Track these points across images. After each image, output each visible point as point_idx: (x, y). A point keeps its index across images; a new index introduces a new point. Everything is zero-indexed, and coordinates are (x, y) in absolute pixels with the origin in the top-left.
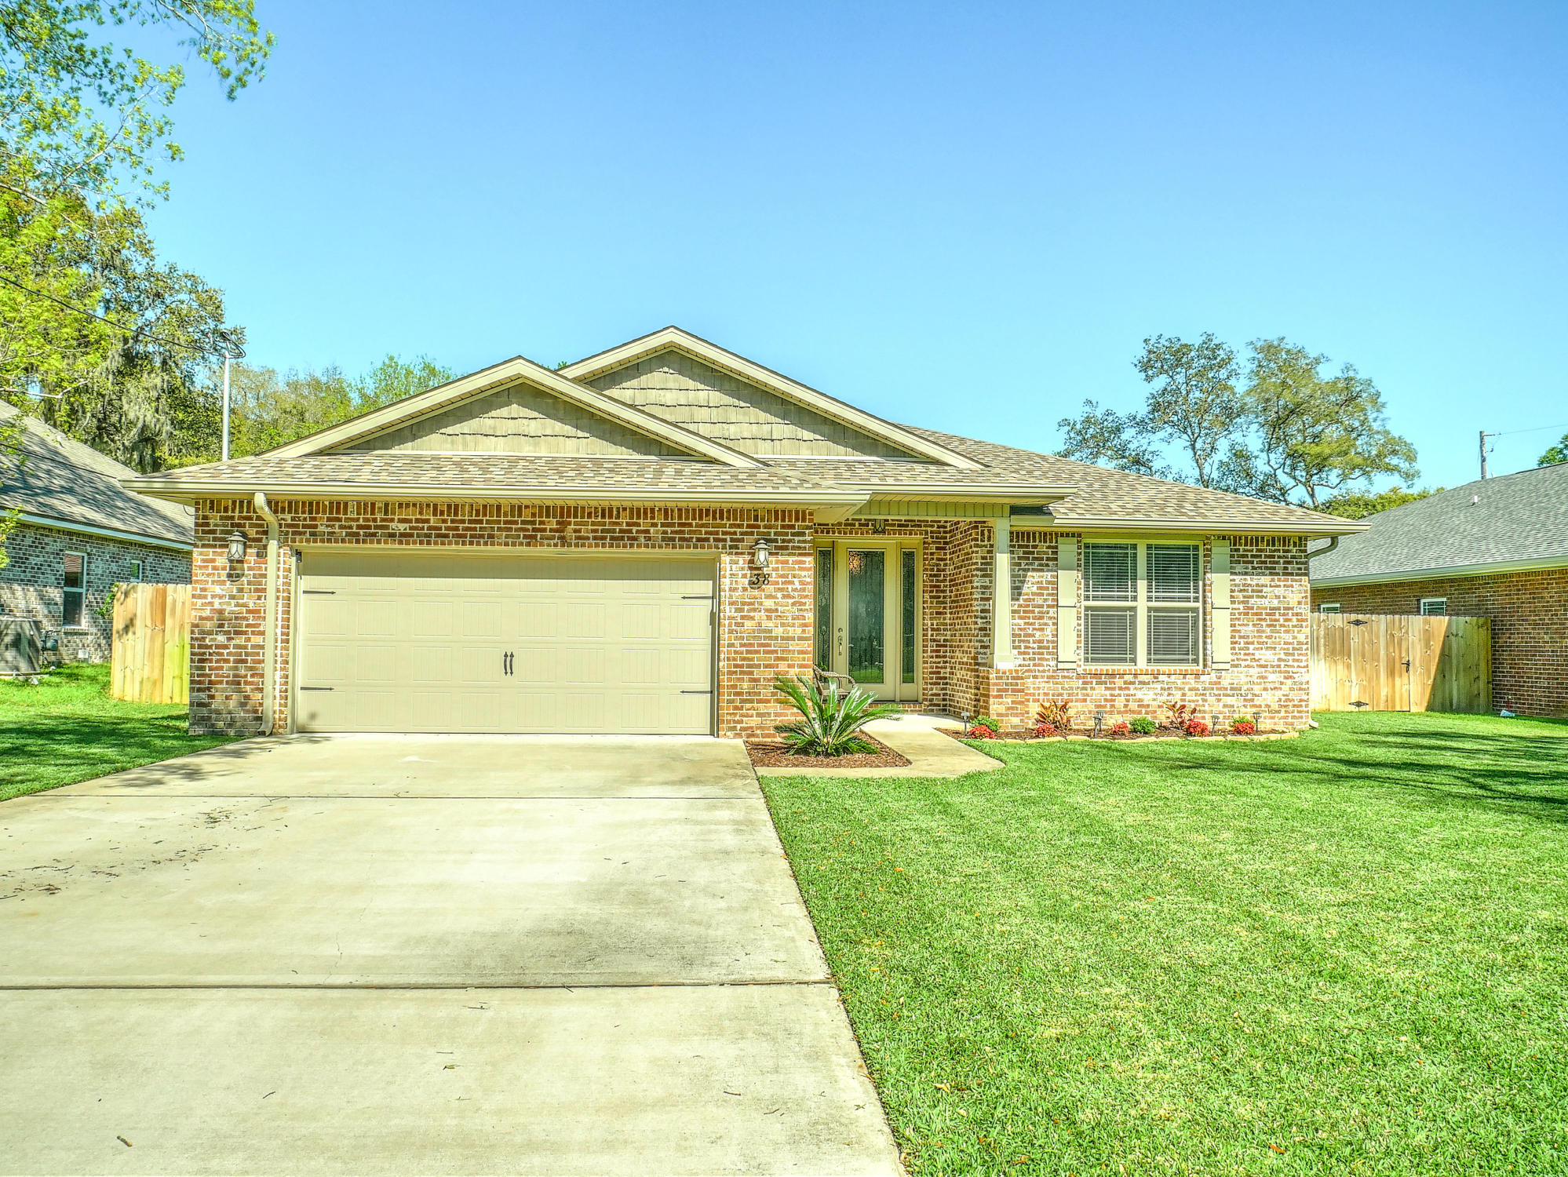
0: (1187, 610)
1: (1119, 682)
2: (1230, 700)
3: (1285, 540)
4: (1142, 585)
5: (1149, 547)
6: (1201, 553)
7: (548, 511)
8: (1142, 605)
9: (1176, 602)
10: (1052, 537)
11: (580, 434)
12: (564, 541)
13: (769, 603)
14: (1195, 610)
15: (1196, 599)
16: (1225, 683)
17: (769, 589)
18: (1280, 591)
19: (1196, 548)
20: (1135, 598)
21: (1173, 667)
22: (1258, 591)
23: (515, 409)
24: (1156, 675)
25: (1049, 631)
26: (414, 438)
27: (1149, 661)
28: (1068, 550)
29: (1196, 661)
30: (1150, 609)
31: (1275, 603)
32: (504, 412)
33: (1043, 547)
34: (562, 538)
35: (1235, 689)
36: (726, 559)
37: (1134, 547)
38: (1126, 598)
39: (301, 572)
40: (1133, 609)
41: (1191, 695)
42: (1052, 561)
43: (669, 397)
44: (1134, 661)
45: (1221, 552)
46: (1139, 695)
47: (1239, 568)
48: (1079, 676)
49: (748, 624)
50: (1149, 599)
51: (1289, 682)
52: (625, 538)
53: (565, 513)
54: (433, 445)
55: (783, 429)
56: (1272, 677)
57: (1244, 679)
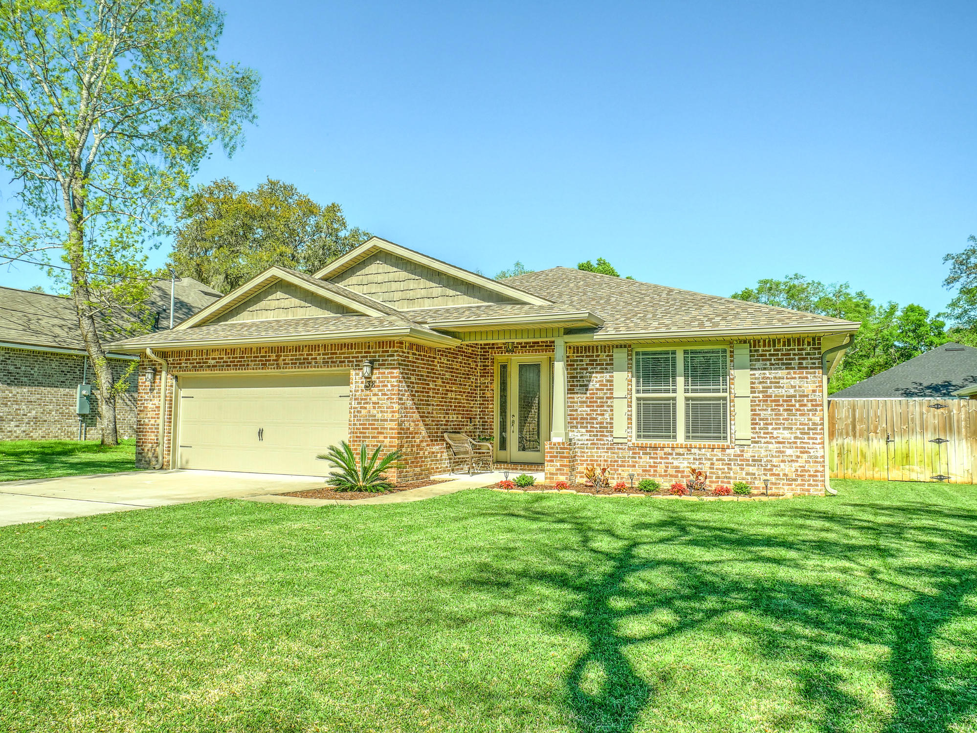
0: (719, 399)
1: (660, 453)
2: (751, 469)
3: (799, 341)
4: (680, 380)
5: (686, 352)
6: (728, 354)
7: (271, 349)
8: (680, 396)
9: (706, 393)
10: (609, 347)
11: (307, 305)
12: (278, 367)
13: (374, 399)
14: (725, 399)
15: (725, 391)
16: (747, 455)
17: (375, 390)
18: (797, 382)
19: (725, 351)
20: (674, 391)
21: (703, 443)
22: (776, 383)
23: (279, 295)
24: (689, 448)
25: (607, 416)
26: (238, 314)
27: (688, 437)
28: (620, 356)
29: (725, 438)
30: (687, 399)
31: (792, 391)
32: (273, 296)
33: (603, 356)
34: (277, 364)
35: (756, 461)
36: (353, 372)
37: (674, 353)
38: (668, 391)
40: (674, 399)
41: (718, 465)
42: (609, 366)
43: (380, 278)
44: (675, 437)
45: (743, 353)
46: (676, 463)
47: (758, 365)
48: (629, 448)
49: (364, 412)
50: (686, 391)
51: (805, 456)
52: (305, 363)
53: (279, 349)
54: (244, 318)
56: (789, 452)
57: (763, 453)
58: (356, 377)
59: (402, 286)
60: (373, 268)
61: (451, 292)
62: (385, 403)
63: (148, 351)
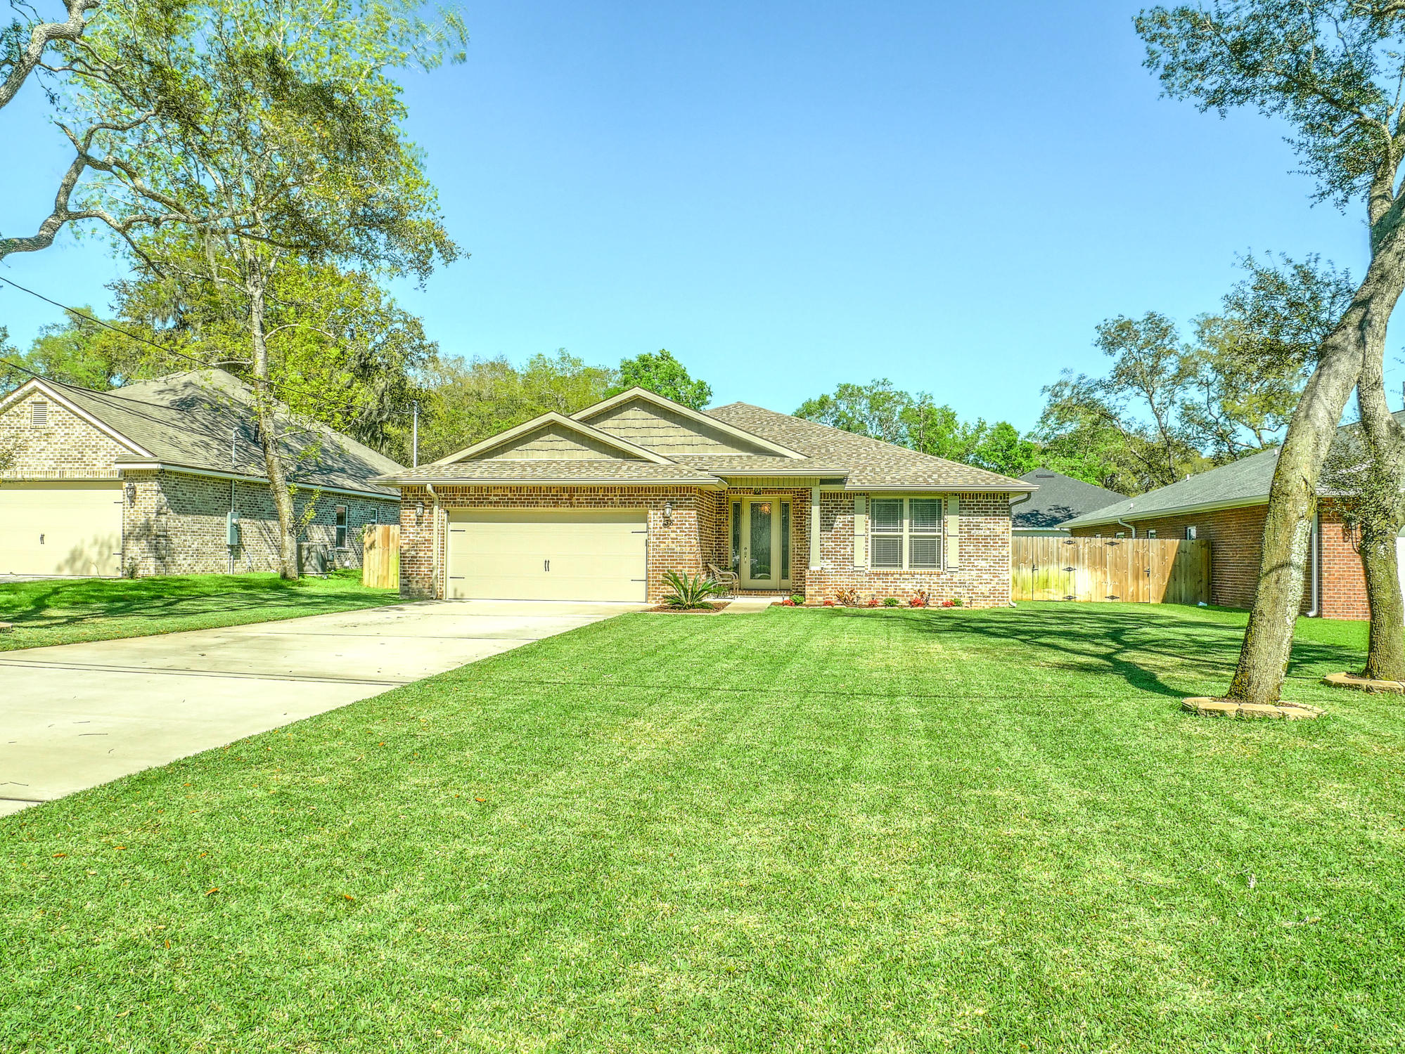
0: (935, 537)
1: (891, 578)
2: (958, 590)
3: (994, 495)
4: (906, 522)
5: (911, 501)
6: (943, 503)
7: (564, 489)
8: (906, 535)
9: (926, 532)
10: (851, 495)
11: (584, 448)
12: (572, 505)
13: (673, 535)
14: (939, 537)
15: (940, 531)
16: (955, 580)
17: (674, 528)
18: (992, 526)
19: (940, 501)
20: (902, 530)
21: (923, 570)
22: (978, 527)
23: (552, 436)
24: (913, 575)
25: (849, 549)
26: (503, 452)
27: (910, 566)
28: (860, 502)
29: (939, 567)
30: (911, 537)
31: (988, 533)
32: (546, 438)
33: (846, 501)
34: (571, 503)
35: (962, 583)
36: (651, 512)
37: (901, 500)
38: (896, 530)
39: (449, 521)
40: (901, 537)
41: (934, 587)
42: (851, 509)
43: (637, 424)
44: (901, 566)
45: (954, 503)
46: (903, 586)
47: (965, 512)
48: (866, 575)
49: (662, 546)
50: (911, 531)
51: (996, 579)
52: (601, 502)
53: (572, 490)
54: (512, 456)
55: (698, 439)
56: (985, 576)
57: (967, 577)
58: (655, 516)
59: (661, 432)
60: (630, 413)
61: (711, 441)
62: (684, 539)
63: (429, 487)
